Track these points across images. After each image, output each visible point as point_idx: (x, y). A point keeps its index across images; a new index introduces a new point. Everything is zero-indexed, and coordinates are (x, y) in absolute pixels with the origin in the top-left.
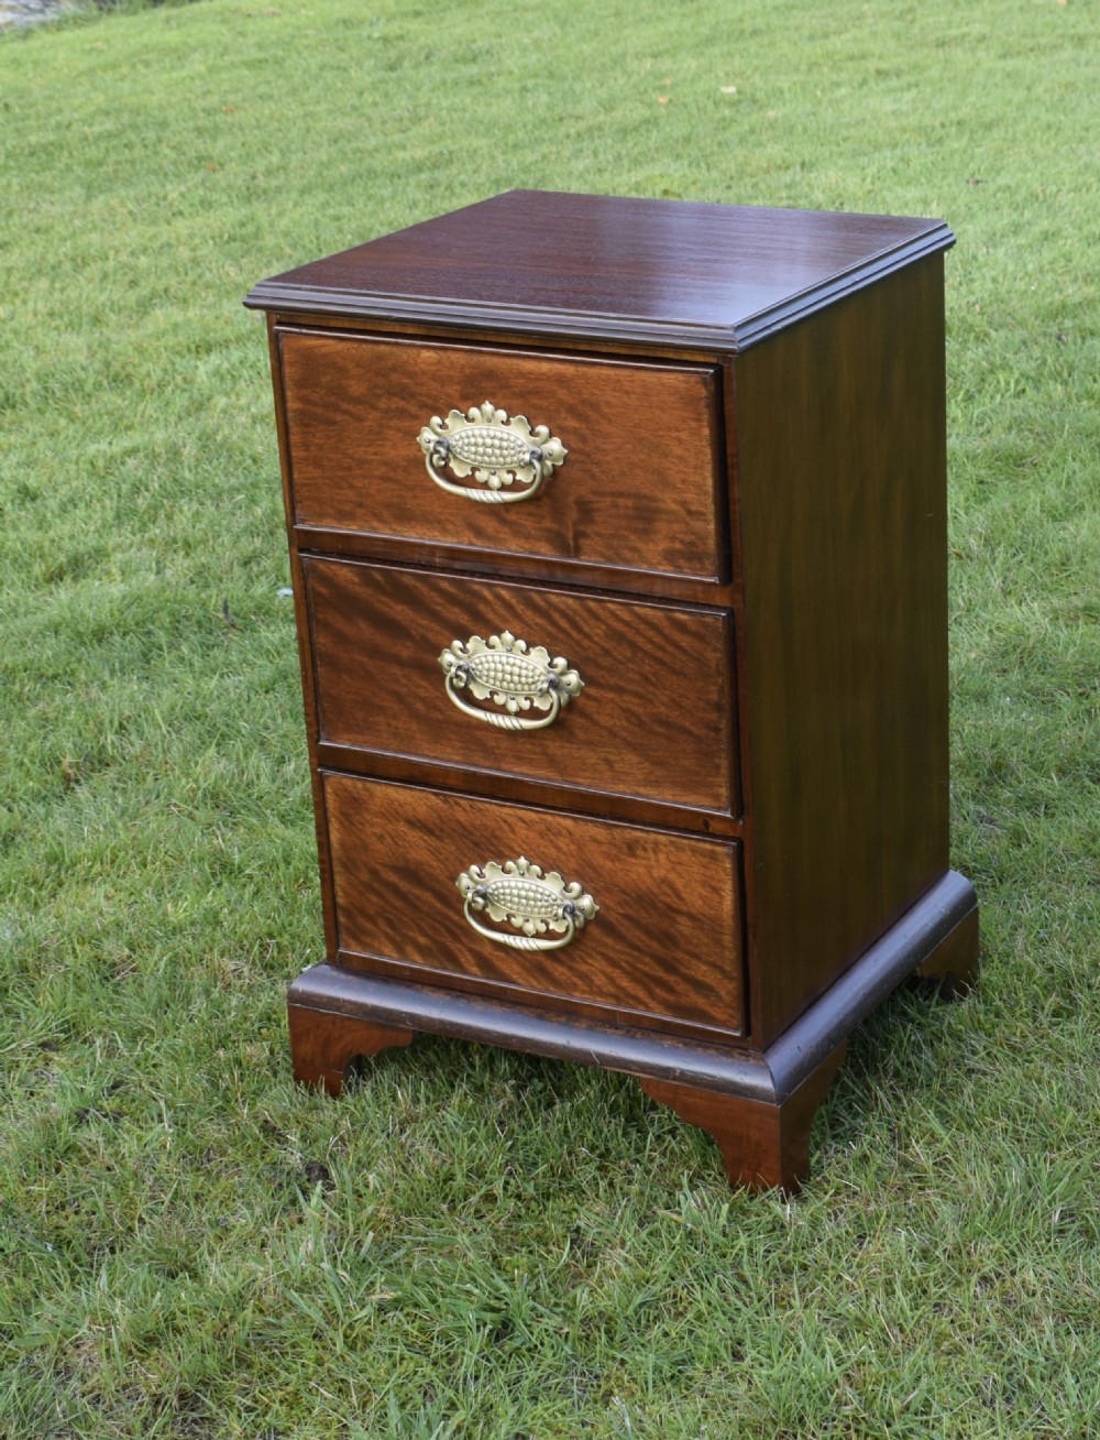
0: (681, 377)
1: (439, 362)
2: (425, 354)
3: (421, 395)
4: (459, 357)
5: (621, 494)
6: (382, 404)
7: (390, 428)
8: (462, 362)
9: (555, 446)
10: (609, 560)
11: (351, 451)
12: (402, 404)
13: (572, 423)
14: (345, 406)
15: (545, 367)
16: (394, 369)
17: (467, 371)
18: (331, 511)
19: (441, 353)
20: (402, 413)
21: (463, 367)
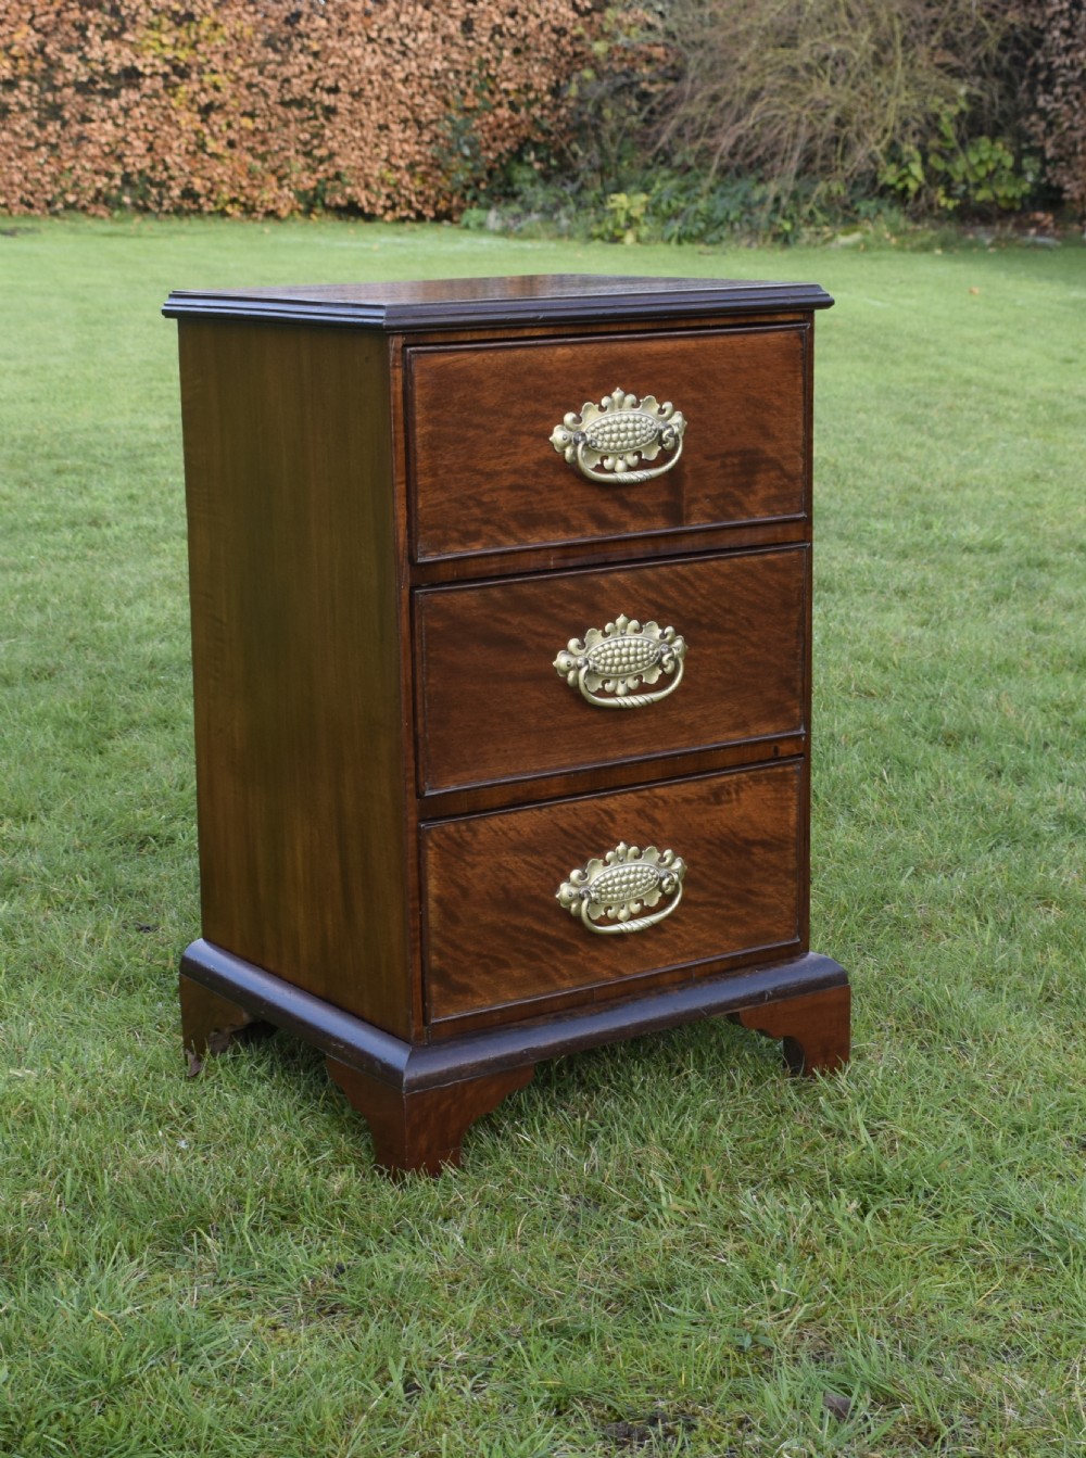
0: (782, 335)
1: (574, 357)
2: (560, 351)
3: (555, 394)
4: (592, 351)
5: (728, 454)
6: (516, 411)
7: (522, 433)
8: (595, 353)
9: (677, 418)
10: (716, 519)
11: (481, 467)
12: (534, 406)
13: (691, 395)
14: (477, 420)
15: (669, 345)
16: (529, 372)
17: (600, 362)
18: (455, 535)
19: (576, 349)
20: (536, 415)
21: (596, 358)
